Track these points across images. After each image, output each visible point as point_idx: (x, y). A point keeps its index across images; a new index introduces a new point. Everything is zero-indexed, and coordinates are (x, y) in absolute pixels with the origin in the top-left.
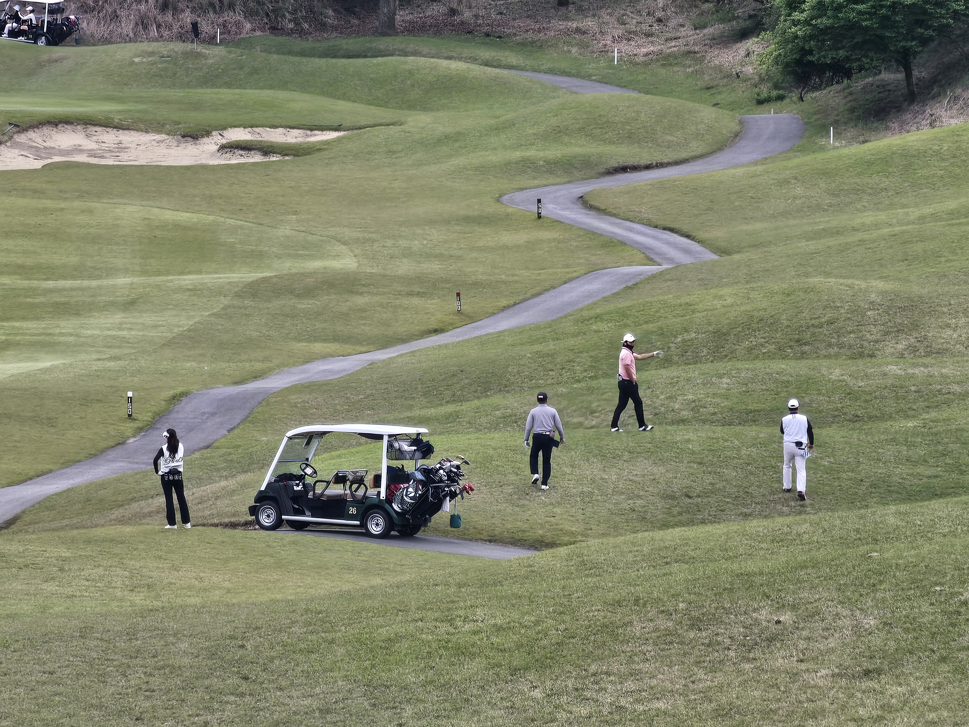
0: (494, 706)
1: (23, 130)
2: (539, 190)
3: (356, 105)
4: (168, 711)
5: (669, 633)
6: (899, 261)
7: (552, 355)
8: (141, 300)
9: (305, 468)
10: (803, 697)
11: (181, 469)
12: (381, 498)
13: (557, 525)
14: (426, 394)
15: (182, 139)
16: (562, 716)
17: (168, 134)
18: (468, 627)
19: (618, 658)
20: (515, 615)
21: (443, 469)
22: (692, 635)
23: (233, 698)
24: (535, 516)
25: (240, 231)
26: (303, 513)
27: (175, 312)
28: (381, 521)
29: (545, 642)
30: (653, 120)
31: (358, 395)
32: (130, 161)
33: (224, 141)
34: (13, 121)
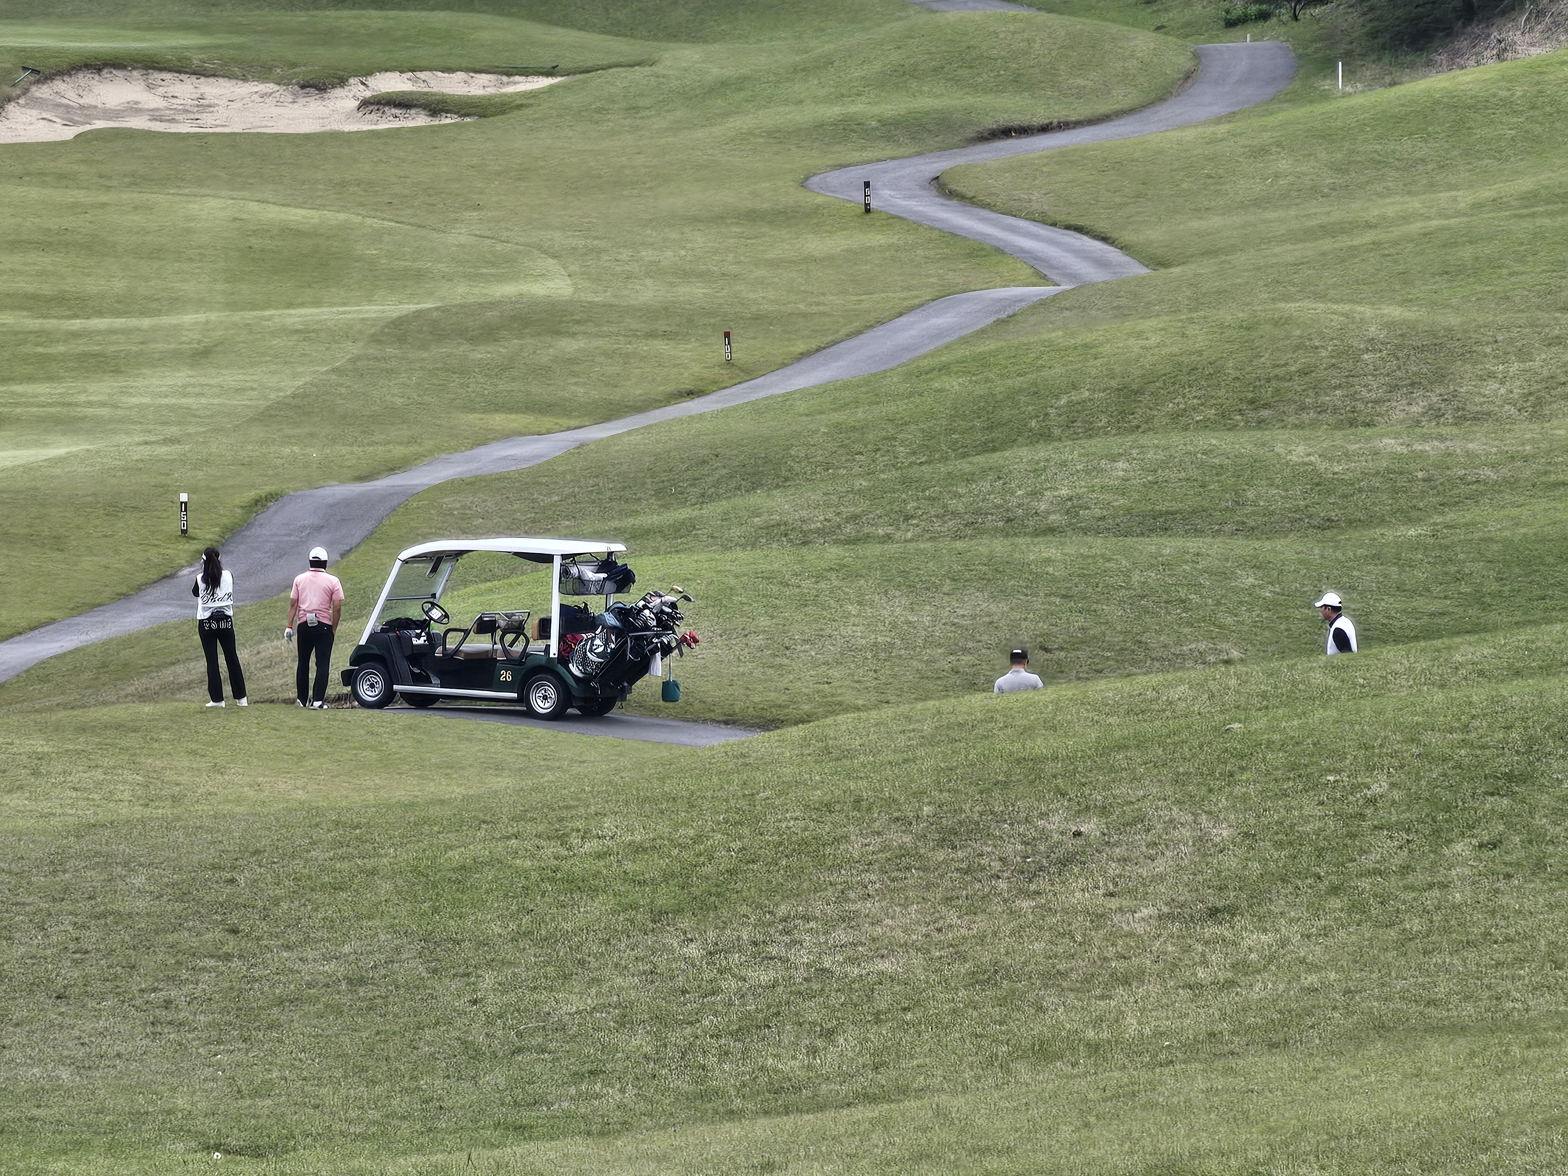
0: (621, 969)
1: (46, 79)
2: (869, 167)
3: (582, 34)
4: (107, 983)
5: (904, 852)
6: (1433, 275)
7: (862, 429)
8: (220, 348)
9: (430, 610)
10: (1111, 952)
11: (230, 613)
12: (552, 656)
13: (833, 695)
14: (659, 493)
15: (301, 92)
16: (730, 984)
17: (279, 84)
18: (589, 846)
19: (823, 894)
20: (663, 828)
21: (648, 608)
22: (941, 855)
23: (212, 963)
24: (799, 684)
25: (386, 238)
26: (427, 682)
27: (273, 367)
28: (552, 692)
29: (708, 870)
30: (1054, 54)
31: (549, 495)
32: (217, 126)
33: (368, 94)
34: (30, 63)
